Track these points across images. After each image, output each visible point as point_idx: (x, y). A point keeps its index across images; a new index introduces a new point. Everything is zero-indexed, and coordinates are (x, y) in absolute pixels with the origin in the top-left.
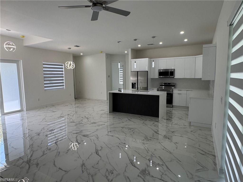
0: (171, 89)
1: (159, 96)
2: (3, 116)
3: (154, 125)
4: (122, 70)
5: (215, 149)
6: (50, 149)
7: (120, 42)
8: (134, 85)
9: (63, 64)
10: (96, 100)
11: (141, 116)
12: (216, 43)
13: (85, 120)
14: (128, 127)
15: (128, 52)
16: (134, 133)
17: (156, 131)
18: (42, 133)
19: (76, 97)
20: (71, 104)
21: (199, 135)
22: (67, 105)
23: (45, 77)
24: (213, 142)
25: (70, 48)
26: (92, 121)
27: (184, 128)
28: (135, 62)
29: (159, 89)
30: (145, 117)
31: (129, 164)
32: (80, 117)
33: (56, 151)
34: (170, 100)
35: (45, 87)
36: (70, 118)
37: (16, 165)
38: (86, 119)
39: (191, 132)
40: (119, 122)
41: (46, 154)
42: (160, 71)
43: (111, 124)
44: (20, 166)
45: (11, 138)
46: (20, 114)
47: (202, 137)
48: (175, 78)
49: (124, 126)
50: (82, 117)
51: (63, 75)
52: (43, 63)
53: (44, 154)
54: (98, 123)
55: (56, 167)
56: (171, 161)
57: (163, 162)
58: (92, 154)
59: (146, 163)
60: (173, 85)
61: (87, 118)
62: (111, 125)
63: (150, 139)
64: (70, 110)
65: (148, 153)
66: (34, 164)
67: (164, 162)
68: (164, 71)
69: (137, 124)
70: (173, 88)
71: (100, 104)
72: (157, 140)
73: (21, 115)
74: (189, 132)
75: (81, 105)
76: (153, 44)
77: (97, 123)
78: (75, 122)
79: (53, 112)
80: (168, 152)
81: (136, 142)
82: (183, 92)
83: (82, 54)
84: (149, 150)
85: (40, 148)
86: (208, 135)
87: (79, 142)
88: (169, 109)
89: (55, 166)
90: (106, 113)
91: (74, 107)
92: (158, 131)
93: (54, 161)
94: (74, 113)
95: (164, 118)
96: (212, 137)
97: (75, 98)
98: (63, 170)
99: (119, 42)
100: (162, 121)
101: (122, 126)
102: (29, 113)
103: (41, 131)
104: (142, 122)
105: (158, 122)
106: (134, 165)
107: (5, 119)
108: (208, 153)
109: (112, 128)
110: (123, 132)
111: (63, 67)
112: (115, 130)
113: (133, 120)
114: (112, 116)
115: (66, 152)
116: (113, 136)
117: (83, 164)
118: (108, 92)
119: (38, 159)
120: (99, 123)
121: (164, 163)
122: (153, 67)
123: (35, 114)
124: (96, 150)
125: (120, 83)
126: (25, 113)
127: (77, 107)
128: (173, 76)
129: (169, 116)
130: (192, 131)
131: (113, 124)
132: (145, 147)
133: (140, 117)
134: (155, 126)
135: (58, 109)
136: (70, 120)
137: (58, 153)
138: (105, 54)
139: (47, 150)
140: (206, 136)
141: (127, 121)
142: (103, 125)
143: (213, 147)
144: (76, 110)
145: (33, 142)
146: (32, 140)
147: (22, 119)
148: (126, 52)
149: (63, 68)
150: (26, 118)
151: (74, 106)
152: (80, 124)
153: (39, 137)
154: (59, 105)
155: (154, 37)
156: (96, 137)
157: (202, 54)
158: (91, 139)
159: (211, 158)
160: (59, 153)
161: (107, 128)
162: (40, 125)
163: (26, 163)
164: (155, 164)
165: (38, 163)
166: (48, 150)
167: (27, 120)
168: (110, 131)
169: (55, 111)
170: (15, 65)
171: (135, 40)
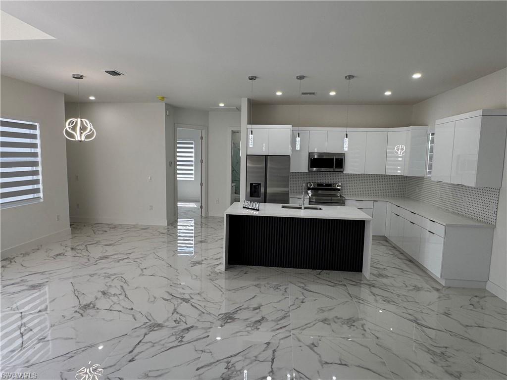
9: (36, 124)
10: (135, 226)
25: (81, 77)
42: (312, 157)
48: (344, 172)
51: (37, 157)
60: (336, 187)
76: (313, 94)
79: (33, 287)
83: (92, 98)
111: (37, 132)
128: (342, 168)
149: (36, 135)
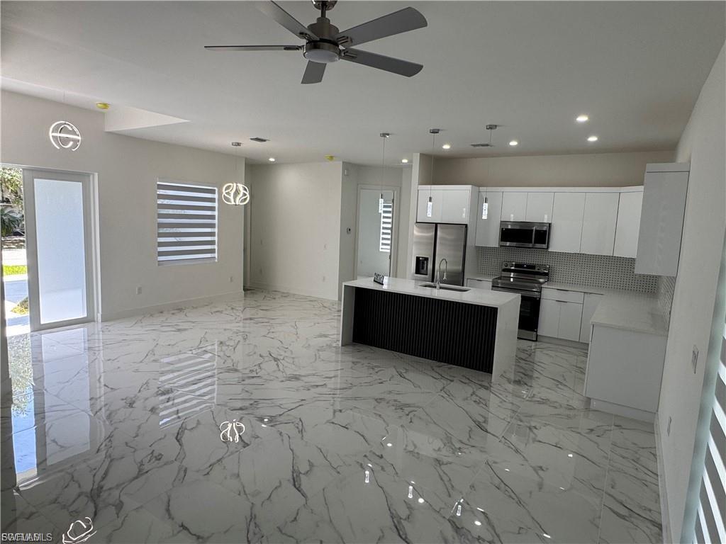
0: (536, 285)
1: (496, 309)
2: (36, 333)
3: (474, 398)
4: (390, 209)
5: (661, 499)
6: (159, 458)
7: (388, 135)
8: (423, 263)
9: (216, 189)
10: (305, 298)
11: (438, 364)
12: (690, 162)
13: (270, 366)
14: (395, 401)
15: (411, 161)
16: (411, 422)
17: (479, 422)
18: (142, 400)
19: (248, 285)
20: (232, 309)
21: (614, 444)
22: (221, 312)
23: (161, 225)
24: (657, 475)
25: (239, 144)
26: (289, 372)
27: (569, 417)
28: (430, 199)
29: (499, 281)
30: (450, 368)
31: (391, 529)
32: (255, 353)
33: (177, 464)
34: (529, 317)
35: (161, 254)
36: (224, 354)
37: (59, 503)
38: (273, 361)
39: (587, 433)
40: (368, 380)
41: (147, 472)
42: (505, 227)
43: (345, 386)
44: (70, 505)
45: (54, 408)
46: (84, 331)
47: (624, 455)
48: (550, 250)
49: (382, 396)
50: (261, 356)
51: (215, 219)
52: (158, 183)
53: (141, 473)
54: (306, 379)
55: (173, 519)
56: (519, 533)
57: (495, 532)
58: (280, 486)
59: (441, 532)
60: (542, 270)
61: (276, 360)
62: (343, 389)
63: (460, 448)
64: (228, 326)
65: (450, 496)
66: (110, 504)
67: (496, 534)
68: (518, 228)
69: (423, 393)
70: (541, 280)
71: (315, 314)
72: (481, 451)
73: (88, 336)
74: (582, 433)
75: (261, 313)
76: (487, 145)
77: (303, 378)
78: (238, 368)
79: (179, 330)
80: (514, 499)
81: (416, 455)
82: (574, 297)
83: (272, 160)
84: (453, 487)
85: (133, 450)
86: (643, 448)
87: (246, 441)
88: (525, 344)
89: (171, 517)
90: (334, 345)
91: (239, 319)
92: (484, 422)
93: (169, 501)
94: (240, 338)
95: (508, 375)
96: (655, 455)
97: (245, 289)
98: (193, 533)
99: (384, 135)
100: (499, 387)
101: (378, 396)
102: (110, 328)
103: (139, 394)
104: (440, 384)
105: (487, 388)
106: (404, 537)
107: (40, 346)
108: (638, 515)
109: (347, 399)
110: (380, 416)
111: (216, 196)
112: (355, 407)
113: (410, 375)
114: (351, 359)
115: (206, 473)
116: (347, 428)
117: (253, 517)
118: (344, 284)
119: (124, 486)
120: (310, 379)
121: (498, 536)
122: (485, 217)
123: (127, 335)
124: (293, 472)
125: (381, 250)
126: (100, 329)
127: (251, 319)
128: (545, 243)
129: (522, 371)
130: (592, 430)
131: (352, 385)
132: (442, 474)
133: (435, 368)
134: (479, 403)
135: (193, 322)
136: (224, 363)
137: (182, 473)
138: (341, 162)
139: (150, 461)
140: (636, 453)
141: (393, 377)
142: (320, 388)
143: (655, 492)
144: (247, 330)
145: (112, 429)
146: (111, 421)
147: (90, 348)
148: (405, 161)
149: (215, 199)
150: (101, 344)
151: (242, 316)
152: (253, 377)
153: (130, 415)
154: (196, 308)
155: (491, 127)
156: (298, 428)
157: (643, 185)
158: (281, 434)
159: (648, 531)
160: (185, 471)
161: (333, 398)
162: (137, 371)
163: (87, 496)
164: (470, 537)
165: (121, 502)
166: (152, 461)
167: (103, 353)
168: (341, 411)
169: (185, 330)
170: (78, 186)
171: (435, 132)
